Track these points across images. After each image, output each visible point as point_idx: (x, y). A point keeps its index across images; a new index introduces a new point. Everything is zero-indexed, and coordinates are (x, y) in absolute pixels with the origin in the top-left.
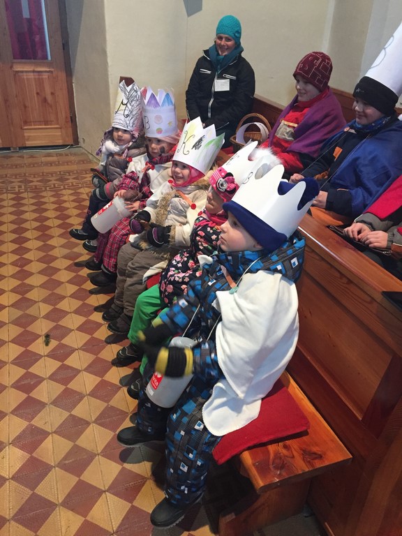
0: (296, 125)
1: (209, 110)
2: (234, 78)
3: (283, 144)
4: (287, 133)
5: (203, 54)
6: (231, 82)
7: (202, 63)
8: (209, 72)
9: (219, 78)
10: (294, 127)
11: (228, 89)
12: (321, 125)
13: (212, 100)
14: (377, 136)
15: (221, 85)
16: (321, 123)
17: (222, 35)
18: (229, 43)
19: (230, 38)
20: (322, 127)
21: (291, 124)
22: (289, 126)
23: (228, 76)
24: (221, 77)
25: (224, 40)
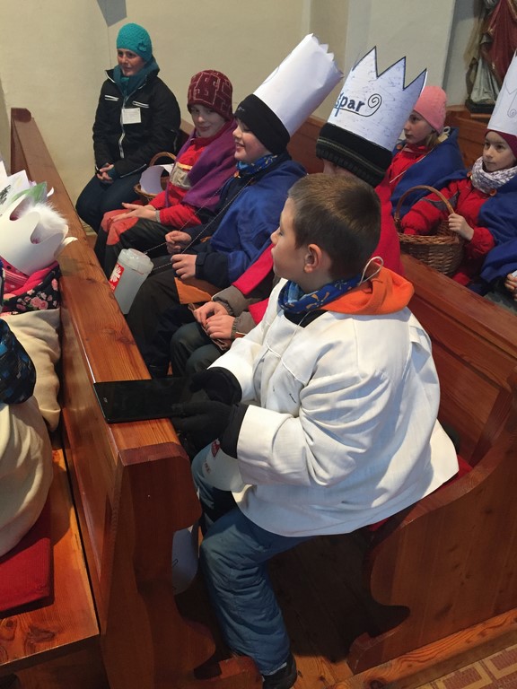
0: (190, 168)
1: (121, 149)
2: (146, 106)
3: (179, 193)
4: (182, 179)
5: (106, 77)
6: (143, 111)
7: (107, 88)
8: (116, 99)
9: (127, 107)
10: (188, 170)
11: (139, 121)
12: (220, 167)
13: (123, 135)
14: (259, 183)
15: (131, 116)
16: (220, 164)
17: (122, 50)
18: (134, 60)
19: (132, 52)
20: (221, 171)
21: (186, 167)
22: (184, 170)
23: (138, 104)
24: (130, 105)
25: (125, 55)
